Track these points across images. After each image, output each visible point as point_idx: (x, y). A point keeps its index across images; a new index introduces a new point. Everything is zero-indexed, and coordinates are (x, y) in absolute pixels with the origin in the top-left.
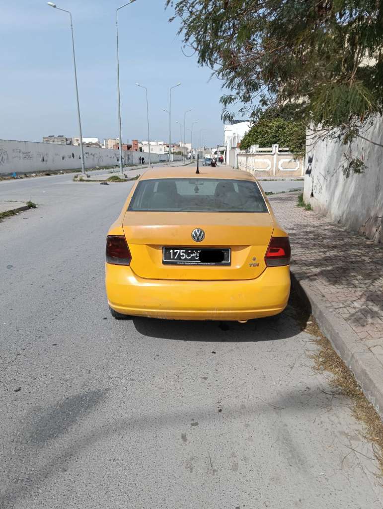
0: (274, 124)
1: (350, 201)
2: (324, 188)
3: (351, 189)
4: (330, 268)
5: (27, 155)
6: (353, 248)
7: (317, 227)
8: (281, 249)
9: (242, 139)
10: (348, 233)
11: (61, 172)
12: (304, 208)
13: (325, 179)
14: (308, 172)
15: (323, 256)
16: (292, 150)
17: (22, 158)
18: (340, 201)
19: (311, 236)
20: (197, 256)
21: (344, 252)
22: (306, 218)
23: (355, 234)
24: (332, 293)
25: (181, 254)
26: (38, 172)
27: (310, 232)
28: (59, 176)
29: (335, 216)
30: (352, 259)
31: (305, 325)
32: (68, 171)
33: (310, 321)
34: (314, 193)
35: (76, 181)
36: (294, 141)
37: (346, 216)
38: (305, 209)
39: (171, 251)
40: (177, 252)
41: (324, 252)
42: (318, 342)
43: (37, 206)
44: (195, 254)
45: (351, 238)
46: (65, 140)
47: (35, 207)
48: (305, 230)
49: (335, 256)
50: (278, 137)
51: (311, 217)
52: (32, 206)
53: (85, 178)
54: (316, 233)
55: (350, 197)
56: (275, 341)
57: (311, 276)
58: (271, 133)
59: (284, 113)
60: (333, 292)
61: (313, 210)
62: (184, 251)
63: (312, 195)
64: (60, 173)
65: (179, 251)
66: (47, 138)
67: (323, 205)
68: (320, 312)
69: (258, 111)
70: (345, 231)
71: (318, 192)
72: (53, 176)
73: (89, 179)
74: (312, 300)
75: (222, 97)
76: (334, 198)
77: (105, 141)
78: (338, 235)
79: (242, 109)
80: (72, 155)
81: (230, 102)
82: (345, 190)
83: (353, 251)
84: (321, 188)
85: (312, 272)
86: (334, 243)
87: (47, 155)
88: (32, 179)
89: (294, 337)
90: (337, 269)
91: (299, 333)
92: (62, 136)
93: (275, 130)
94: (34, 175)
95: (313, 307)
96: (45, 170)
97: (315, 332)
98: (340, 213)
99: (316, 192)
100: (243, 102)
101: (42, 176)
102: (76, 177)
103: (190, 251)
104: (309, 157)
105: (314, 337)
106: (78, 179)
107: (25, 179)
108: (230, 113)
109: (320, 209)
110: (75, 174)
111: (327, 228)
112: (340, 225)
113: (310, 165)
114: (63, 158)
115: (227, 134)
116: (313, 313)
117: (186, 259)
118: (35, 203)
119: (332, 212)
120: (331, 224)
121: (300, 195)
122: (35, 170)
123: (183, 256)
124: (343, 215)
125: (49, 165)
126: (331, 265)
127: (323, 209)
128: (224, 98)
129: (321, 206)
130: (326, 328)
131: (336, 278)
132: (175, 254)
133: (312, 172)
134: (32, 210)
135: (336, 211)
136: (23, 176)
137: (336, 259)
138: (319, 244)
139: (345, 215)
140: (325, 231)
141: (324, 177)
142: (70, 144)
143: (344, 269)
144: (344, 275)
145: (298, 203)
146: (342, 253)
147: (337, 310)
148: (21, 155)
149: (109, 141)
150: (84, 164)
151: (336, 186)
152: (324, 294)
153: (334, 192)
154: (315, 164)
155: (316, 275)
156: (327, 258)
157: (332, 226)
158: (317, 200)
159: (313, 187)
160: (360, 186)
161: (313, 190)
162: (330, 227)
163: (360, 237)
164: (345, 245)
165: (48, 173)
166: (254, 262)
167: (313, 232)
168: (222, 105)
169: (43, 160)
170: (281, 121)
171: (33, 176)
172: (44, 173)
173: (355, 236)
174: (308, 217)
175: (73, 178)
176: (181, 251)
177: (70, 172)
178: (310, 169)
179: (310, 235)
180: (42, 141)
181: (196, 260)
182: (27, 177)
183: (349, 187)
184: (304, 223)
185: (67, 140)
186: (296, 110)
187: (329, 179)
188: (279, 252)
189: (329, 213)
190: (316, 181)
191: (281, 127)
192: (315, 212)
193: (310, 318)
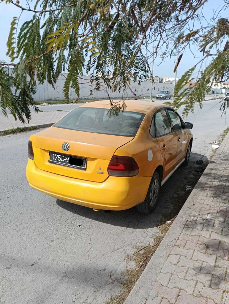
8: (120, 164)
11: (145, 98)
20: (67, 161)
25: (59, 158)
39: (54, 155)
40: (57, 156)
44: (66, 159)
62: (60, 156)
65: (57, 155)
80: (154, 88)
87: (138, 87)
103: (63, 157)
117: (61, 161)
123: (59, 159)
132: (55, 157)
165: (136, 98)
166: (100, 171)
172: (134, 98)
176: (59, 156)
181: (66, 163)
185: (160, 79)
188: (119, 166)
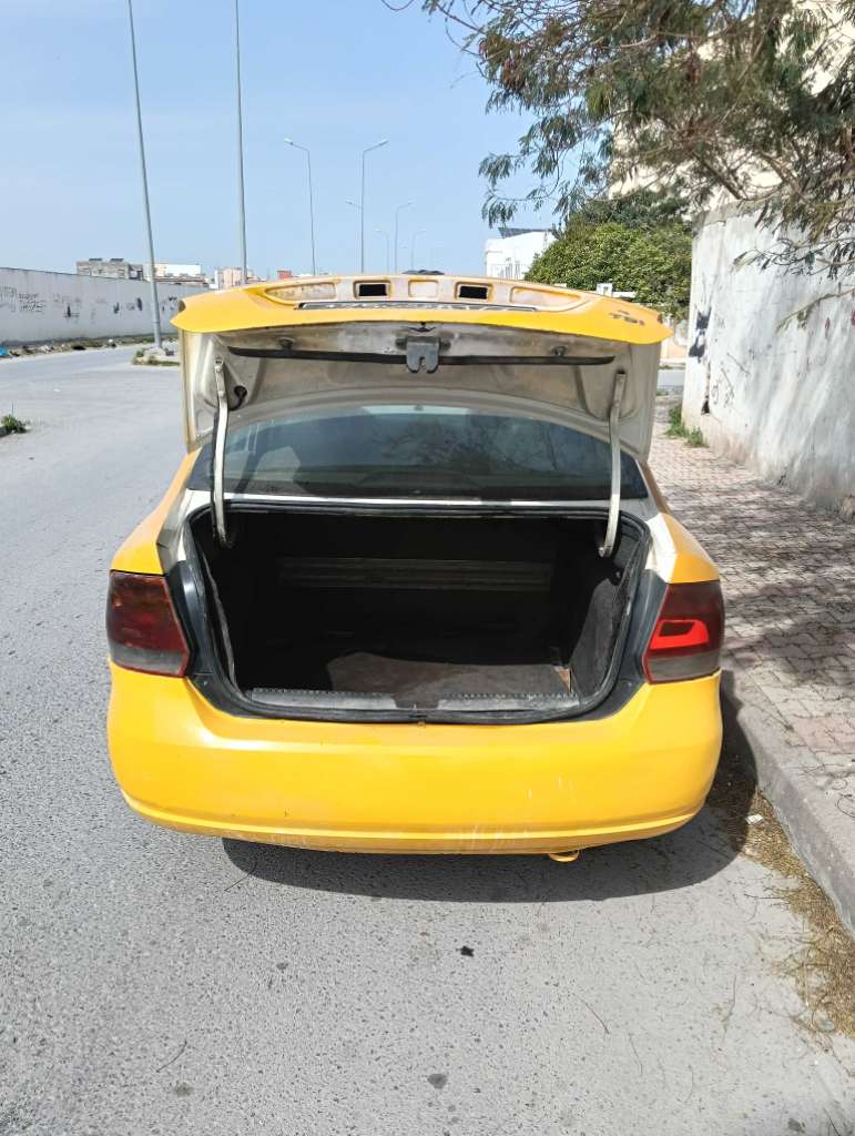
0: (602, 235)
1: (814, 429)
2: (739, 392)
3: (819, 397)
4: (786, 624)
5: (30, 302)
6: (835, 561)
7: (726, 493)
8: (696, 621)
9: (527, 270)
10: (811, 513)
11: (111, 341)
12: (686, 440)
13: (742, 369)
14: (697, 351)
15: (760, 584)
16: (644, 298)
17: (18, 310)
18: (786, 426)
19: (715, 520)
21: (813, 572)
22: (693, 468)
23: (830, 518)
24: (811, 717)
26: (56, 343)
27: (712, 510)
28: (105, 351)
29: (770, 467)
30: (840, 594)
31: (743, 828)
32: (125, 340)
33: (757, 813)
34: (711, 405)
35: (140, 363)
36: (647, 277)
37: (802, 467)
38: (686, 444)
41: (761, 571)
42: (793, 900)
43: (27, 428)
45: (820, 529)
46: (127, 270)
47: (22, 431)
48: (695, 503)
49: (795, 586)
50: (611, 267)
51: (705, 466)
52: (15, 428)
53: (162, 357)
54: (728, 512)
55: (812, 420)
56: (659, 896)
57: (739, 650)
58: (596, 256)
59: (623, 212)
60: (815, 713)
61: (707, 447)
63: (706, 409)
64: (108, 345)
66: (87, 263)
67: (736, 437)
68: (789, 788)
69: (574, 196)
70: (802, 506)
71: (721, 402)
72: (89, 351)
73: (170, 359)
74: (756, 740)
75: (486, 160)
76: (767, 421)
77: (216, 272)
78: (787, 520)
79: (534, 192)
80: (135, 302)
81: (506, 172)
82: (801, 400)
83: (837, 568)
84: (732, 392)
85: (740, 636)
86: (781, 543)
87: (78, 301)
88: (40, 357)
89: (716, 878)
90: (808, 627)
91: (730, 859)
92: (121, 260)
93: (605, 250)
94: (46, 347)
95: (760, 764)
96: (73, 337)
97: (776, 858)
98: (786, 459)
99: (715, 403)
100: (539, 174)
101: (65, 350)
102: (140, 354)
104: (700, 314)
105: (777, 879)
106: (145, 359)
107: (26, 359)
108: (504, 202)
109: (728, 445)
110: (139, 347)
111: (751, 497)
112: (783, 489)
113: (703, 333)
114: (116, 310)
115: (491, 259)
116: (762, 784)
118: (23, 421)
119: (761, 454)
120: (759, 486)
121: (673, 407)
122: (51, 336)
124: (792, 464)
125: (83, 326)
126: (789, 615)
127: (737, 446)
128: (490, 161)
129: (731, 440)
130: (813, 847)
131: (812, 660)
133: (706, 352)
134: (14, 436)
135: (773, 452)
136: (19, 351)
137: (797, 596)
138: (742, 547)
139: (797, 464)
140: (749, 505)
141: (738, 364)
142: (138, 278)
143: (827, 628)
144: (831, 649)
145: (668, 426)
146: (808, 577)
147: (841, 783)
148: (16, 301)
149: (225, 272)
150: (158, 323)
151: (773, 389)
152: (791, 720)
153: (766, 406)
154: (715, 333)
155: (751, 648)
156: (774, 592)
157: (766, 493)
158: (720, 422)
159: (708, 388)
160: (844, 390)
161: (707, 397)
162: (758, 495)
163: (843, 526)
164: (810, 550)
165: (78, 343)
167: (720, 508)
168: (485, 180)
169: (69, 314)
170: (618, 231)
171: (41, 351)
172: (70, 345)
173: (829, 524)
174: (699, 464)
175: (132, 357)
177: (132, 343)
178: (700, 343)
179: (713, 516)
180: (75, 272)
182: (29, 352)
183: (812, 392)
184: (692, 482)
185: (130, 268)
186: (653, 205)
187: (752, 371)
188: (691, 632)
189: (752, 456)
190: (716, 374)
191: (619, 245)
192: (713, 452)
193: (756, 802)
